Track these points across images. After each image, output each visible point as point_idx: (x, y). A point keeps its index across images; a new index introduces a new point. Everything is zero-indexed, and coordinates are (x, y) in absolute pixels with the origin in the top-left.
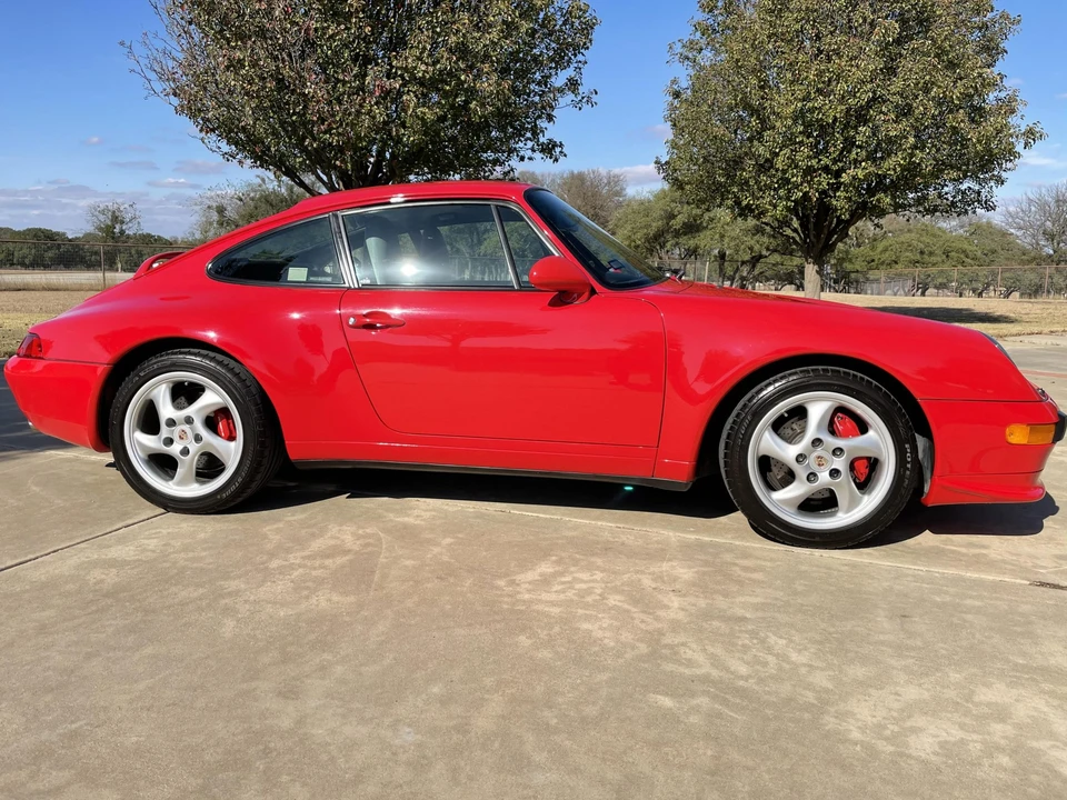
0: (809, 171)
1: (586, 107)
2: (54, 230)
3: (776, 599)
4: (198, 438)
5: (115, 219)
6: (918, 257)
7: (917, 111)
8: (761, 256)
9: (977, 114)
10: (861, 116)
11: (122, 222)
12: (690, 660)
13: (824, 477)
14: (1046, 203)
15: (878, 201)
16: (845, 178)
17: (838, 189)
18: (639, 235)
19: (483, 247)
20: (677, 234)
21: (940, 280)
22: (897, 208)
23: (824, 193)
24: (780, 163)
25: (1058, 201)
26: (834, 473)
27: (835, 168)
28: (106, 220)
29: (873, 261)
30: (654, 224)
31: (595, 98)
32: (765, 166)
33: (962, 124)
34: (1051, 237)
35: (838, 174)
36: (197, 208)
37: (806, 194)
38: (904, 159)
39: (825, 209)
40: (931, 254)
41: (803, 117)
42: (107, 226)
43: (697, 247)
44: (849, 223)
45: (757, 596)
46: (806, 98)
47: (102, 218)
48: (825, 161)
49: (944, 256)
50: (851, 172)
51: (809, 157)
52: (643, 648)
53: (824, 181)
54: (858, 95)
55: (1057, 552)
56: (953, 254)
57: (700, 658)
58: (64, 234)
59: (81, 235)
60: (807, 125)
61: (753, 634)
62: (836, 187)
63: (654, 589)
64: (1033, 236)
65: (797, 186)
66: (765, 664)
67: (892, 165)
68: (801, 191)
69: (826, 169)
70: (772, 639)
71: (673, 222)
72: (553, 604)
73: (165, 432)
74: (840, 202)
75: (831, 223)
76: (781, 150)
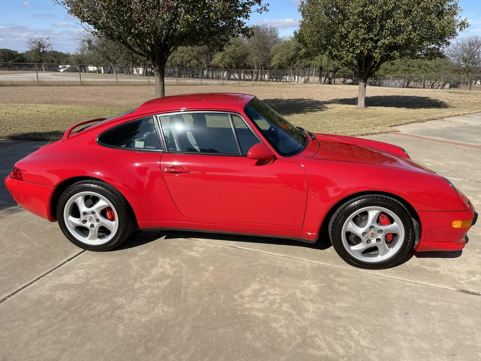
0: (364, 40)
1: (264, 12)
2: (12, 50)
3: (353, 304)
4: (98, 220)
5: (40, 45)
6: (407, 68)
7: (414, 14)
8: (338, 69)
9: (440, 14)
10: (388, 15)
11: (44, 47)
12: (319, 346)
13: (374, 241)
14: (465, 45)
15: (394, 54)
16: (379, 43)
17: (376, 48)
18: (284, 58)
19: (213, 62)
20: (301, 58)
21: (416, 79)
22: (401, 56)
23: (370, 50)
24: (351, 36)
25: (470, 44)
26: (378, 240)
27: (375, 39)
28: (35, 46)
29: (387, 69)
30: (291, 53)
31: (268, 8)
32: (344, 37)
33: (433, 20)
34: (465, 60)
35: (376, 42)
36: (78, 41)
37: (362, 51)
38: (407, 36)
39: (370, 58)
40: (413, 66)
41: (363, 15)
42: (37, 49)
43: (310, 64)
44: (380, 63)
45: (345, 302)
46: (365, 6)
47: (34, 45)
48: (371, 36)
49: (418, 68)
50: (382, 41)
51: (365, 34)
52: (299, 339)
53: (370, 45)
54: (388, 5)
55: (468, 269)
56: (422, 66)
57: (323, 344)
58: (17, 51)
59: (24, 52)
60: (365, 18)
61: (345, 327)
62: (375, 48)
63: (302, 299)
64: (458, 60)
65: (357, 47)
66: (350, 348)
67: (400, 39)
68: (360, 49)
69: (371, 39)
70: (353, 331)
71: (299, 52)
72: (260, 310)
73: (82, 217)
74: (377, 55)
75: (372, 64)
76: (352, 30)
